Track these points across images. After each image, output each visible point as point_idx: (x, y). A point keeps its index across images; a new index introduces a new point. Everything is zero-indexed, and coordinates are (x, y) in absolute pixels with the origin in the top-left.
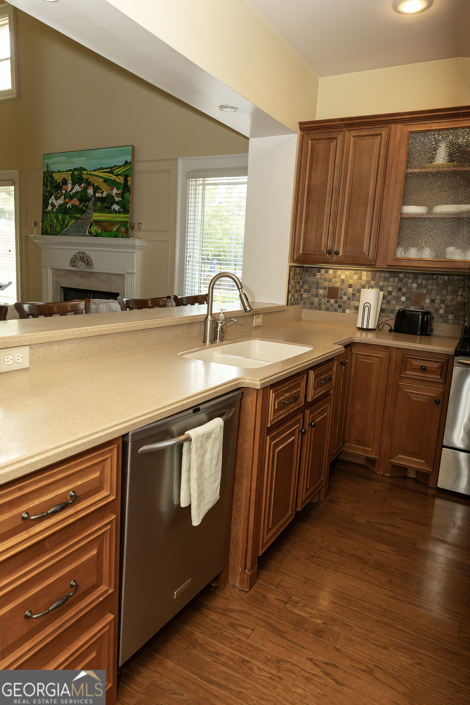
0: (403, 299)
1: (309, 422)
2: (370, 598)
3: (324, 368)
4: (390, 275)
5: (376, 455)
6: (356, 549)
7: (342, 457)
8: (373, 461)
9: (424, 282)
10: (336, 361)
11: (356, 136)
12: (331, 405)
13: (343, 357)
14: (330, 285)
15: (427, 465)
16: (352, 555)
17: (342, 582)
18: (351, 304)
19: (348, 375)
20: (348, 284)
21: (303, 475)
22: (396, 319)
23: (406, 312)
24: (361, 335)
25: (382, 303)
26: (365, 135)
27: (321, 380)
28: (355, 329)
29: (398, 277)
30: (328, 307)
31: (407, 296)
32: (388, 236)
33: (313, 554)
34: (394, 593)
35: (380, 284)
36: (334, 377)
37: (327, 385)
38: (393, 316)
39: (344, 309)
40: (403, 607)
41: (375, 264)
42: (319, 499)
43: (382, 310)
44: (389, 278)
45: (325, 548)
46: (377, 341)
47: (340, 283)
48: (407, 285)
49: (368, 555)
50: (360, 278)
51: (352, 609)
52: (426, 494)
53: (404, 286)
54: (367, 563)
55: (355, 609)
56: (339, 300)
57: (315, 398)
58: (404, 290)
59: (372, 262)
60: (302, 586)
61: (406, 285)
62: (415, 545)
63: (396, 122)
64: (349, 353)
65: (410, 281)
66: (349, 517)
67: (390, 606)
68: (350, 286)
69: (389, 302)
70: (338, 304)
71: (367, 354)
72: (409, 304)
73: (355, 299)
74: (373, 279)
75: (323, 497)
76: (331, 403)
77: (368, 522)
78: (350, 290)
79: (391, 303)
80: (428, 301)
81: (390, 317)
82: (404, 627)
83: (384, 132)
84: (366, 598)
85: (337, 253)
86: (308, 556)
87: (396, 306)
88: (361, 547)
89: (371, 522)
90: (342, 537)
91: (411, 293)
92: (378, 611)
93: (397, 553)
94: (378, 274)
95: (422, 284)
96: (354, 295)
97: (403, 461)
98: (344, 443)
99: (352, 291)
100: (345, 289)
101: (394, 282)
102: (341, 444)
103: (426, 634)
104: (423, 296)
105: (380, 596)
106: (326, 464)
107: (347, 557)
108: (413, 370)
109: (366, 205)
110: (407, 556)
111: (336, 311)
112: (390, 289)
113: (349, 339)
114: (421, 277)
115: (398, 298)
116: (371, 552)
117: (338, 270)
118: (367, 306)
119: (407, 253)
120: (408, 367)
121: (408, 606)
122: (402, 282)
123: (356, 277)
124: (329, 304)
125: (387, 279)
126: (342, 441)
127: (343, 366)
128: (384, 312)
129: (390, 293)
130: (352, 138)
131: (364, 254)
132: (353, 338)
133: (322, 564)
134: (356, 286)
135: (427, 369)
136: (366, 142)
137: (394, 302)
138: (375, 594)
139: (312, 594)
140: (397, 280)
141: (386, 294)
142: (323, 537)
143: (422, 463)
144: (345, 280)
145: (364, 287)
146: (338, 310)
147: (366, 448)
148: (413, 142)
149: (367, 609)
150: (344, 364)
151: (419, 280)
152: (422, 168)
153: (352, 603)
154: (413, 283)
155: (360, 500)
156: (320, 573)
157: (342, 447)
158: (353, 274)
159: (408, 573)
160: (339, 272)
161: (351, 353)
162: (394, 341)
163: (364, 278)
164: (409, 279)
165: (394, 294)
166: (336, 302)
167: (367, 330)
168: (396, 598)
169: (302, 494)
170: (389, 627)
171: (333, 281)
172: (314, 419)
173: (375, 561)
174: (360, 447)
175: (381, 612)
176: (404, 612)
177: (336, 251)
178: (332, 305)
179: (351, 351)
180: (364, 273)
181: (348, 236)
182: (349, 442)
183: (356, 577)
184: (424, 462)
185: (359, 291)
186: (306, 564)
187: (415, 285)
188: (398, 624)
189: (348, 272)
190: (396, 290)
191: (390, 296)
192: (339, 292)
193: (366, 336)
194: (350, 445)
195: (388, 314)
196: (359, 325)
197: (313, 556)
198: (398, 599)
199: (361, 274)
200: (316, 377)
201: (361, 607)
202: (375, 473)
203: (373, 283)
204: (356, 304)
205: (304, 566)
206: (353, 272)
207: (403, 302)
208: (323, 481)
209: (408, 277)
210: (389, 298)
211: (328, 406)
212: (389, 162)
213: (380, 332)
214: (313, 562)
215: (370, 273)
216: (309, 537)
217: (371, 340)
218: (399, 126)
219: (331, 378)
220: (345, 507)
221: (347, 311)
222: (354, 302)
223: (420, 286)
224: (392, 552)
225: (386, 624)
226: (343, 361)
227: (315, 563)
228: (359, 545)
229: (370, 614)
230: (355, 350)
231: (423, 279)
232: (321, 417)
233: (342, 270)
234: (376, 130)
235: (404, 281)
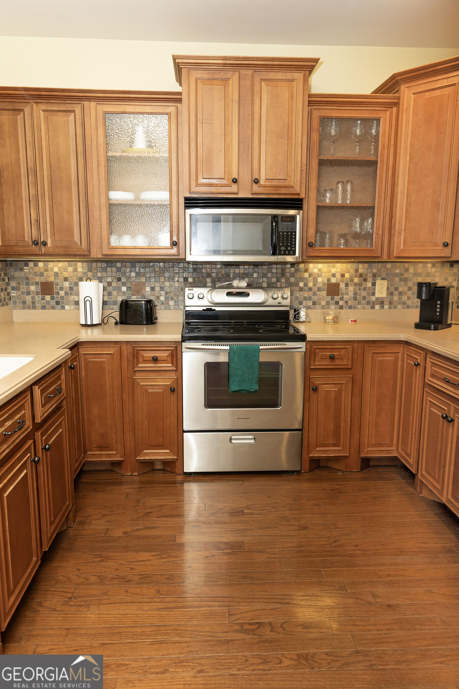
0: (124, 289)
1: (42, 446)
2: (140, 620)
3: (50, 380)
4: (107, 265)
5: (121, 457)
6: (118, 569)
7: (86, 468)
8: (119, 464)
9: (142, 270)
10: (64, 368)
11: (46, 110)
12: (65, 418)
13: (71, 361)
14: (43, 280)
15: (172, 454)
16: (114, 578)
17: (108, 616)
18: (70, 299)
19: (79, 379)
20: (63, 277)
21: (44, 509)
22: (120, 310)
23: (129, 302)
24: (87, 333)
25: (103, 296)
26: (57, 110)
27: (49, 394)
28: (79, 327)
29: (115, 266)
30: (44, 305)
31: (127, 286)
32: (99, 223)
33: (70, 595)
34: (164, 602)
35: (98, 276)
36: (63, 387)
37: (58, 398)
38: (117, 308)
39: (62, 305)
40: (175, 615)
41: (90, 254)
42: (67, 525)
43: (104, 303)
44: (106, 268)
45: (83, 582)
46: (105, 337)
47: (53, 277)
48: (126, 274)
49: (131, 571)
50: (75, 270)
51: (125, 643)
52: (175, 483)
53: (122, 276)
54: (131, 581)
55: (128, 641)
56: (55, 296)
57: (44, 416)
58: (123, 280)
59: (86, 252)
60: (63, 642)
61: (124, 273)
62: (175, 541)
63: (89, 99)
64: (76, 355)
65: (128, 270)
66: (103, 535)
67: (162, 620)
68: (66, 279)
69: (110, 294)
70: (55, 300)
71: (96, 353)
72: (131, 294)
73: (74, 293)
74: (90, 270)
75: (71, 522)
76: (65, 416)
77: (125, 533)
78: (67, 284)
79: (113, 294)
80: (148, 289)
81: (113, 309)
82: (180, 637)
83: (78, 109)
84: (137, 623)
85: (45, 244)
86: (64, 601)
87: (118, 297)
88: (122, 564)
89: (128, 532)
90: (99, 561)
91: (131, 282)
92: (151, 631)
93: (159, 557)
94: (94, 265)
95: (140, 272)
96: (71, 289)
97: (148, 456)
98: (85, 453)
99: (69, 285)
100: (60, 283)
101: (112, 272)
102: (83, 455)
103: (201, 634)
104: (143, 285)
105: (151, 613)
106: (70, 485)
107: (108, 583)
108: (145, 361)
109: (70, 189)
110: (169, 556)
111: (53, 308)
112: (109, 280)
113: (73, 339)
114: (138, 265)
115: (119, 289)
116: (133, 567)
117: (49, 263)
118: (88, 301)
119: (121, 241)
120: (141, 359)
121: (179, 611)
122: (120, 271)
123: (70, 269)
124: (45, 301)
125: (104, 270)
126: (83, 451)
127: (73, 370)
128: (106, 305)
129: (109, 284)
130: (42, 112)
131: (76, 243)
132: (78, 338)
133: (83, 603)
134: (73, 279)
135: (158, 359)
136: (59, 119)
137: (115, 293)
138: (145, 613)
139: (76, 647)
140: (114, 269)
141: (106, 285)
142: (79, 570)
143: (167, 452)
144: (59, 273)
145: (81, 279)
146: (56, 308)
147: (111, 452)
148: (109, 124)
149: (140, 635)
150: (73, 368)
151: (137, 268)
152: (123, 152)
153: (123, 636)
154: (131, 272)
155: (112, 511)
156: (83, 615)
157: (84, 458)
158: (67, 266)
159: (173, 574)
160: (51, 265)
161: (79, 354)
162: (122, 335)
163: (80, 270)
164: (126, 268)
165: (114, 284)
166: (52, 298)
167: (92, 325)
168: (167, 608)
169: (47, 530)
170: (166, 645)
171: (45, 275)
172: (47, 440)
173: (139, 575)
174: (104, 453)
175: (155, 631)
176: (177, 620)
177: (43, 242)
178: (48, 303)
179: (78, 352)
180: (79, 264)
181: (55, 224)
182: (91, 451)
183: (123, 603)
184: (169, 451)
185: (77, 284)
186: (65, 612)
187: (133, 274)
188: (174, 637)
189: (61, 264)
190: (115, 280)
191: (111, 287)
192: (54, 287)
193: (92, 333)
194: (92, 453)
195: (111, 307)
196: (83, 322)
197: (71, 598)
198: (169, 608)
199: (75, 265)
200: (42, 392)
201: (133, 636)
202: (123, 475)
203: (90, 274)
204: (76, 298)
205: (62, 615)
206: (66, 263)
207: (124, 292)
208: (69, 505)
209: (125, 266)
210: (109, 289)
211: (62, 420)
212: (88, 143)
213: (106, 325)
214: (71, 606)
215: (85, 264)
216: (62, 576)
217: (98, 337)
218: (93, 104)
219: (61, 388)
220: (97, 524)
221: (67, 307)
222: (73, 297)
223: (138, 274)
224: (154, 557)
225: (162, 642)
226: (71, 366)
227: (75, 605)
228: (120, 564)
229: (144, 639)
230: (83, 351)
231: (140, 267)
232: (56, 436)
233: (54, 263)
234: (68, 106)
235: (123, 269)
